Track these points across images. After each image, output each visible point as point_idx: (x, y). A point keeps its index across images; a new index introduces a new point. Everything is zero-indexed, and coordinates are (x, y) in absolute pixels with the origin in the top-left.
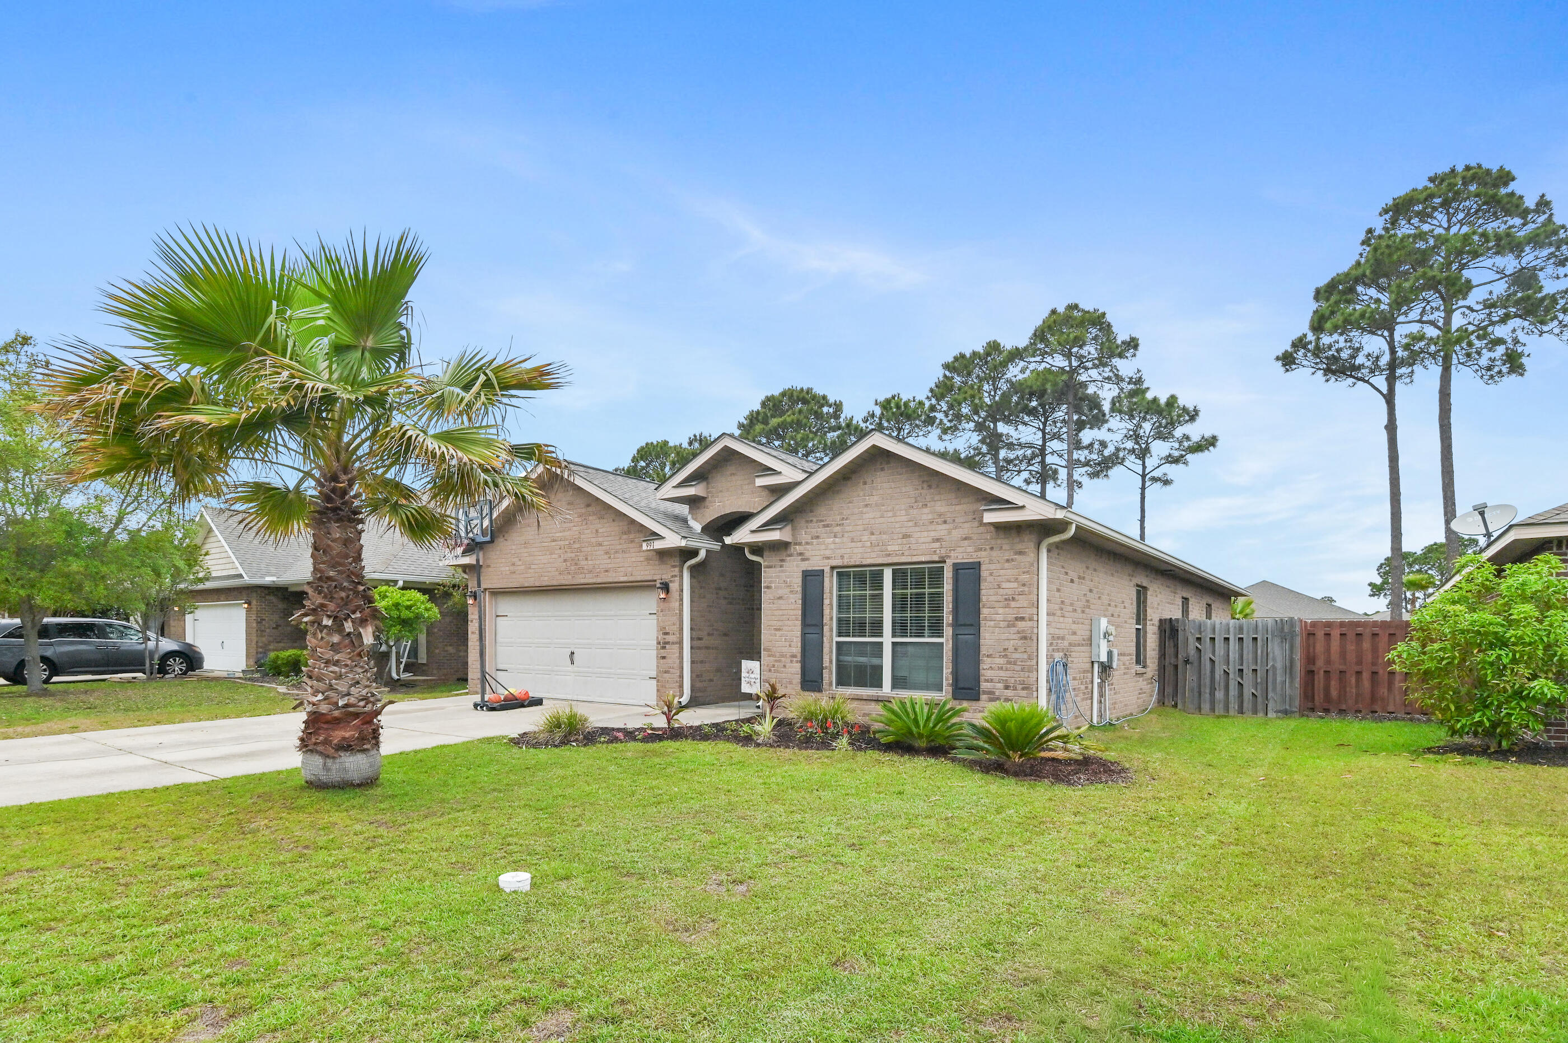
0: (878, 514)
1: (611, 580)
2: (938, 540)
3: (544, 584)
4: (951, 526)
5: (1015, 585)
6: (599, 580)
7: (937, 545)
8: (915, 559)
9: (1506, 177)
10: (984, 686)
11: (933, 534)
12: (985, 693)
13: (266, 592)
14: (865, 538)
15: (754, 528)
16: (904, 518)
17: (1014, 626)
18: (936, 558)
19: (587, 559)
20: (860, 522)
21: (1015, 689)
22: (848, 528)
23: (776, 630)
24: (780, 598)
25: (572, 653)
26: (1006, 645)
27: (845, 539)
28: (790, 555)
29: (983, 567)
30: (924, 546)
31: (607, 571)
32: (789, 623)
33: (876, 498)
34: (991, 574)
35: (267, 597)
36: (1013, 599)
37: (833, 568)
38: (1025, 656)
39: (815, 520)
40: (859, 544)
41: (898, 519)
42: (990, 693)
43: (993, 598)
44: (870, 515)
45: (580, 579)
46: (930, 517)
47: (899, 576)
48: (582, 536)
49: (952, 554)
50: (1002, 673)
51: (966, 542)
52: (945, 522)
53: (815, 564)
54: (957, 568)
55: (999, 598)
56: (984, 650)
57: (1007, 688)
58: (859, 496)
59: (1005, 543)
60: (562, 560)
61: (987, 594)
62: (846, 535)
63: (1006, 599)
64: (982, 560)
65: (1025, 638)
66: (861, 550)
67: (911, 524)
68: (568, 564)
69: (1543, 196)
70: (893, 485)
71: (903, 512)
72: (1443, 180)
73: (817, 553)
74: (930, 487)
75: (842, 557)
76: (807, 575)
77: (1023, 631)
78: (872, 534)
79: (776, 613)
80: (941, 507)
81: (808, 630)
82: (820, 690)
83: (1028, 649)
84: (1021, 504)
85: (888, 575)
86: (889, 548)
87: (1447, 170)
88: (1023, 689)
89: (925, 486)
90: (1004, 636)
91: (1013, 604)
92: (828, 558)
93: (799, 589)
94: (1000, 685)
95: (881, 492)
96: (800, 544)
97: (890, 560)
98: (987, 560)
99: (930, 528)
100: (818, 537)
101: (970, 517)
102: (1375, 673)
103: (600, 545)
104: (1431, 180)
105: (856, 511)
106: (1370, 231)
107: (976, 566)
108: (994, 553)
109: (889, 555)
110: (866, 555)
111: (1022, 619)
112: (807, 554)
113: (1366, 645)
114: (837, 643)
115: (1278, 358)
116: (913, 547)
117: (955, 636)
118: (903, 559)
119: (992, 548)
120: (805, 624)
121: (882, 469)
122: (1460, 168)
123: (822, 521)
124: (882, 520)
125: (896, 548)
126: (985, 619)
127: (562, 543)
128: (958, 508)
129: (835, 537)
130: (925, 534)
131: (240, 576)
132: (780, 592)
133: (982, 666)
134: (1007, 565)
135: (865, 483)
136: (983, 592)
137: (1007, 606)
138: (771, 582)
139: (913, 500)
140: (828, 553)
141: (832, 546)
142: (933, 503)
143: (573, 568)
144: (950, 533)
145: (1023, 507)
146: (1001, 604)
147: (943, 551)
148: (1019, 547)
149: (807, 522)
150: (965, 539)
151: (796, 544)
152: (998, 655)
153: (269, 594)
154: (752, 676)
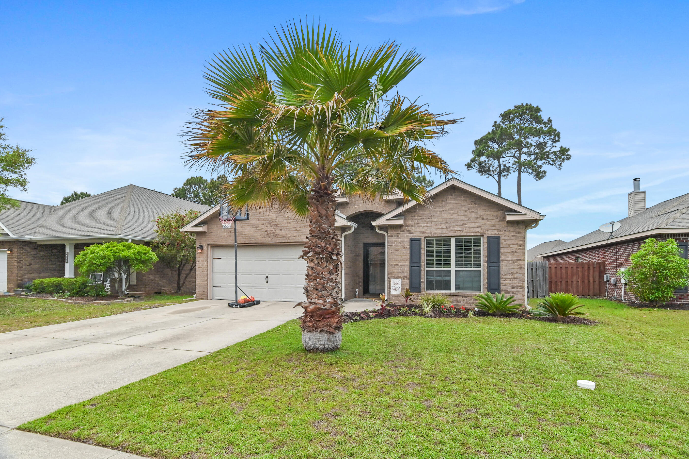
0: (450, 214)
1: (297, 241)
2: (479, 226)
3: (251, 242)
4: (486, 221)
5: (517, 246)
6: (289, 241)
7: (479, 228)
8: (468, 234)
9: (538, 110)
10: (502, 288)
11: (477, 224)
12: (503, 290)
13: (24, 244)
14: (443, 225)
15: (388, 218)
16: (463, 217)
17: (516, 263)
18: (479, 234)
19: (281, 230)
20: (440, 217)
21: (517, 288)
22: (434, 220)
23: (395, 265)
24: (397, 250)
25: (267, 278)
26: (513, 270)
27: (432, 225)
28: (403, 231)
29: (501, 238)
30: (473, 229)
31: (294, 236)
32: (403, 262)
33: (448, 207)
34: (505, 241)
35: (24, 248)
36: (516, 252)
37: (425, 237)
38: (521, 275)
39: (416, 215)
40: (440, 227)
41: (459, 217)
42: (505, 290)
43: (506, 251)
44: (445, 215)
45: (276, 240)
46: (476, 216)
47: (459, 242)
48: (278, 219)
49: (487, 233)
50: (510, 282)
51: (493, 228)
52: (483, 219)
53: (417, 235)
54: (489, 238)
55: (509, 251)
56: (502, 273)
57: (513, 288)
58: (439, 206)
59: (512, 229)
60: (264, 230)
61: (503, 249)
62: (433, 223)
63: (512, 252)
64: (501, 235)
65: (521, 268)
66: (441, 230)
67: (466, 219)
68: (269, 232)
69: (550, 118)
70: (457, 202)
71: (462, 214)
72: (519, 108)
73: (417, 230)
74: (475, 204)
75: (431, 233)
76: (412, 240)
77: (520, 265)
78: (447, 223)
79: (395, 257)
80: (481, 212)
81: (413, 265)
82: (420, 292)
83: (523, 272)
84: (524, 213)
85: (453, 241)
86: (455, 229)
87: (521, 104)
88: (520, 288)
89: (473, 203)
90: (511, 267)
91: (515, 254)
92: (424, 233)
93: (408, 247)
94: (510, 287)
95: (451, 205)
96: (408, 226)
97: (456, 235)
98: (503, 235)
99: (476, 221)
100: (418, 223)
101: (495, 218)
102: (567, 281)
103: (290, 223)
104: (515, 107)
105: (438, 213)
106: (496, 122)
107: (498, 238)
108: (507, 233)
109: (455, 232)
110: (443, 232)
111: (520, 260)
112: (412, 231)
113: (564, 271)
114: (427, 270)
115: (466, 165)
116: (467, 229)
117: (488, 267)
118: (462, 234)
119: (505, 231)
120: (411, 262)
121: (452, 195)
122: (524, 104)
123: (421, 216)
124: (452, 217)
125: (459, 229)
126: (503, 260)
127: (265, 222)
128: (489, 213)
129: (427, 223)
130: (474, 224)
131: (7, 234)
132: (397, 248)
133: (501, 279)
134: (512, 238)
135: (443, 201)
136: (501, 249)
137: (513, 255)
138: (392, 243)
139: (467, 209)
140: (423, 230)
141: (426, 228)
142: (477, 211)
143: (272, 234)
144: (485, 224)
145: (526, 214)
146: (510, 254)
147: (482, 231)
148: (518, 230)
149: (412, 216)
150: (493, 226)
151: (406, 226)
152: (509, 275)
153: (25, 246)
154: (397, 286)
